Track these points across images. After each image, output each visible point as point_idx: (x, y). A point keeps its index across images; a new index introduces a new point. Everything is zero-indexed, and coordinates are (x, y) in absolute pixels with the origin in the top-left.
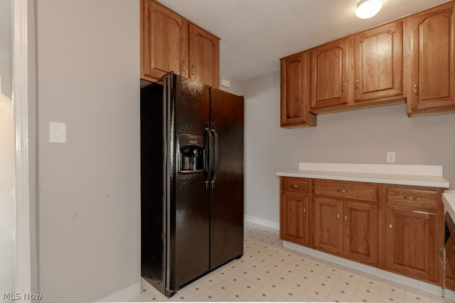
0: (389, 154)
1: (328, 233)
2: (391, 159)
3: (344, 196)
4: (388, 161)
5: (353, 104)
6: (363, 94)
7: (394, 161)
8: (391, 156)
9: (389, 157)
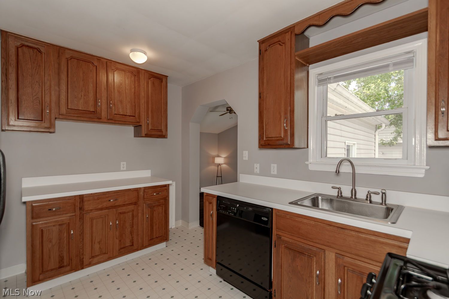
0: (122, 163)
1: (99, 244)
2: (123, 167)
3: (114, 204)
4: (122, 169)
5: (105, 121)
6: (115, 115)
7: (125, 169)
8: (123, 165)
9: (122, 166)
